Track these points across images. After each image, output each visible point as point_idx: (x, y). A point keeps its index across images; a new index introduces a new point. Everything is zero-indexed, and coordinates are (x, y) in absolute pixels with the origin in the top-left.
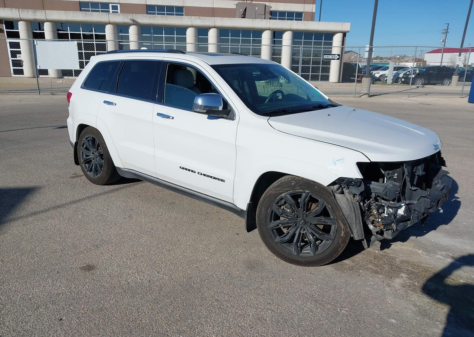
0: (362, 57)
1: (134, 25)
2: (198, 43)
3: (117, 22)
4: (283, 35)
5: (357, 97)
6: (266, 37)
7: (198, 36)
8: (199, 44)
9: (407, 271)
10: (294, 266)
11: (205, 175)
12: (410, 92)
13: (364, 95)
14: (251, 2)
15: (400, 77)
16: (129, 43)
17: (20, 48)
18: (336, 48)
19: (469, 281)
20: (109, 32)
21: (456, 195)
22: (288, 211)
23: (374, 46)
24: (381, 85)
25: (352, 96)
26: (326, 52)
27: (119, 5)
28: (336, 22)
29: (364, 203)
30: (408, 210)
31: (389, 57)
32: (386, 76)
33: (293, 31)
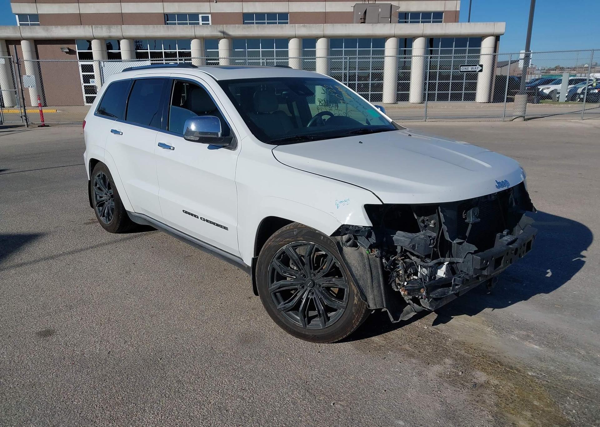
0: (535, 68)
1: (224, 38)
2: (303, 57)
3: (204, 36)
4: (413, 43)
5: (508, 121)
6: (390, 47)
7: (303, 49)
8: (305, 59)
9: (456, 356)
10: (301, 342)
11: (208, 220)
12: (584, 113)
13: (517, 119)
14: (374, 2)
15: (578, 92)
16: (219, 60)
17: (93, 72)
18: (485, 56)
19: (542, 374)
20: (195, 48)
21: (583, 253)
22: (295, 269)
23: (532, 51)
24: (549, 104)
25: (500, 120)
26: (469, 63)
27: (210, 15)
28: (486, 23)
29: (388, 259)
30: (452, 269)
31: (574, 67)
32: (558, 91)
33: (427, 37)
